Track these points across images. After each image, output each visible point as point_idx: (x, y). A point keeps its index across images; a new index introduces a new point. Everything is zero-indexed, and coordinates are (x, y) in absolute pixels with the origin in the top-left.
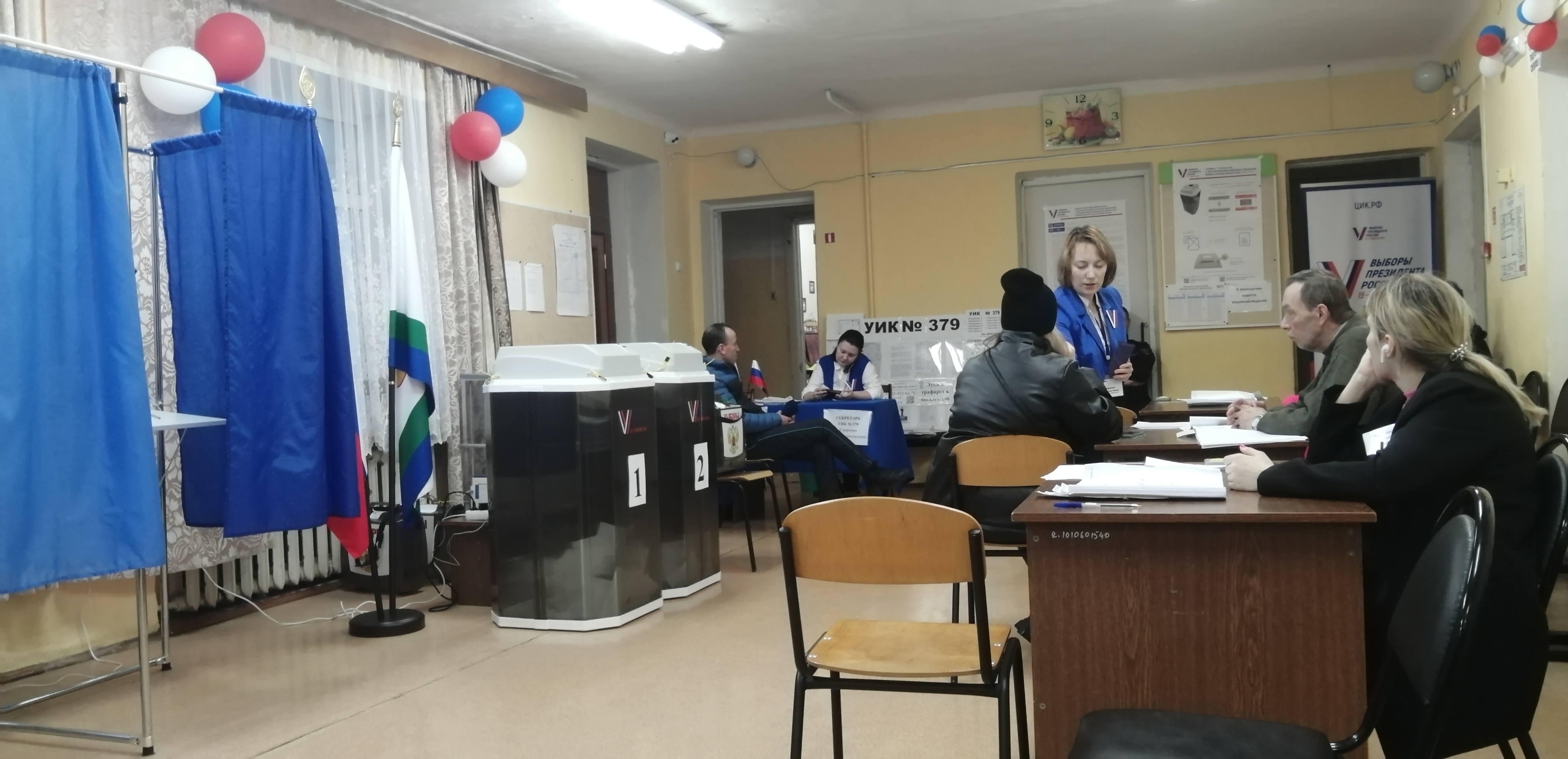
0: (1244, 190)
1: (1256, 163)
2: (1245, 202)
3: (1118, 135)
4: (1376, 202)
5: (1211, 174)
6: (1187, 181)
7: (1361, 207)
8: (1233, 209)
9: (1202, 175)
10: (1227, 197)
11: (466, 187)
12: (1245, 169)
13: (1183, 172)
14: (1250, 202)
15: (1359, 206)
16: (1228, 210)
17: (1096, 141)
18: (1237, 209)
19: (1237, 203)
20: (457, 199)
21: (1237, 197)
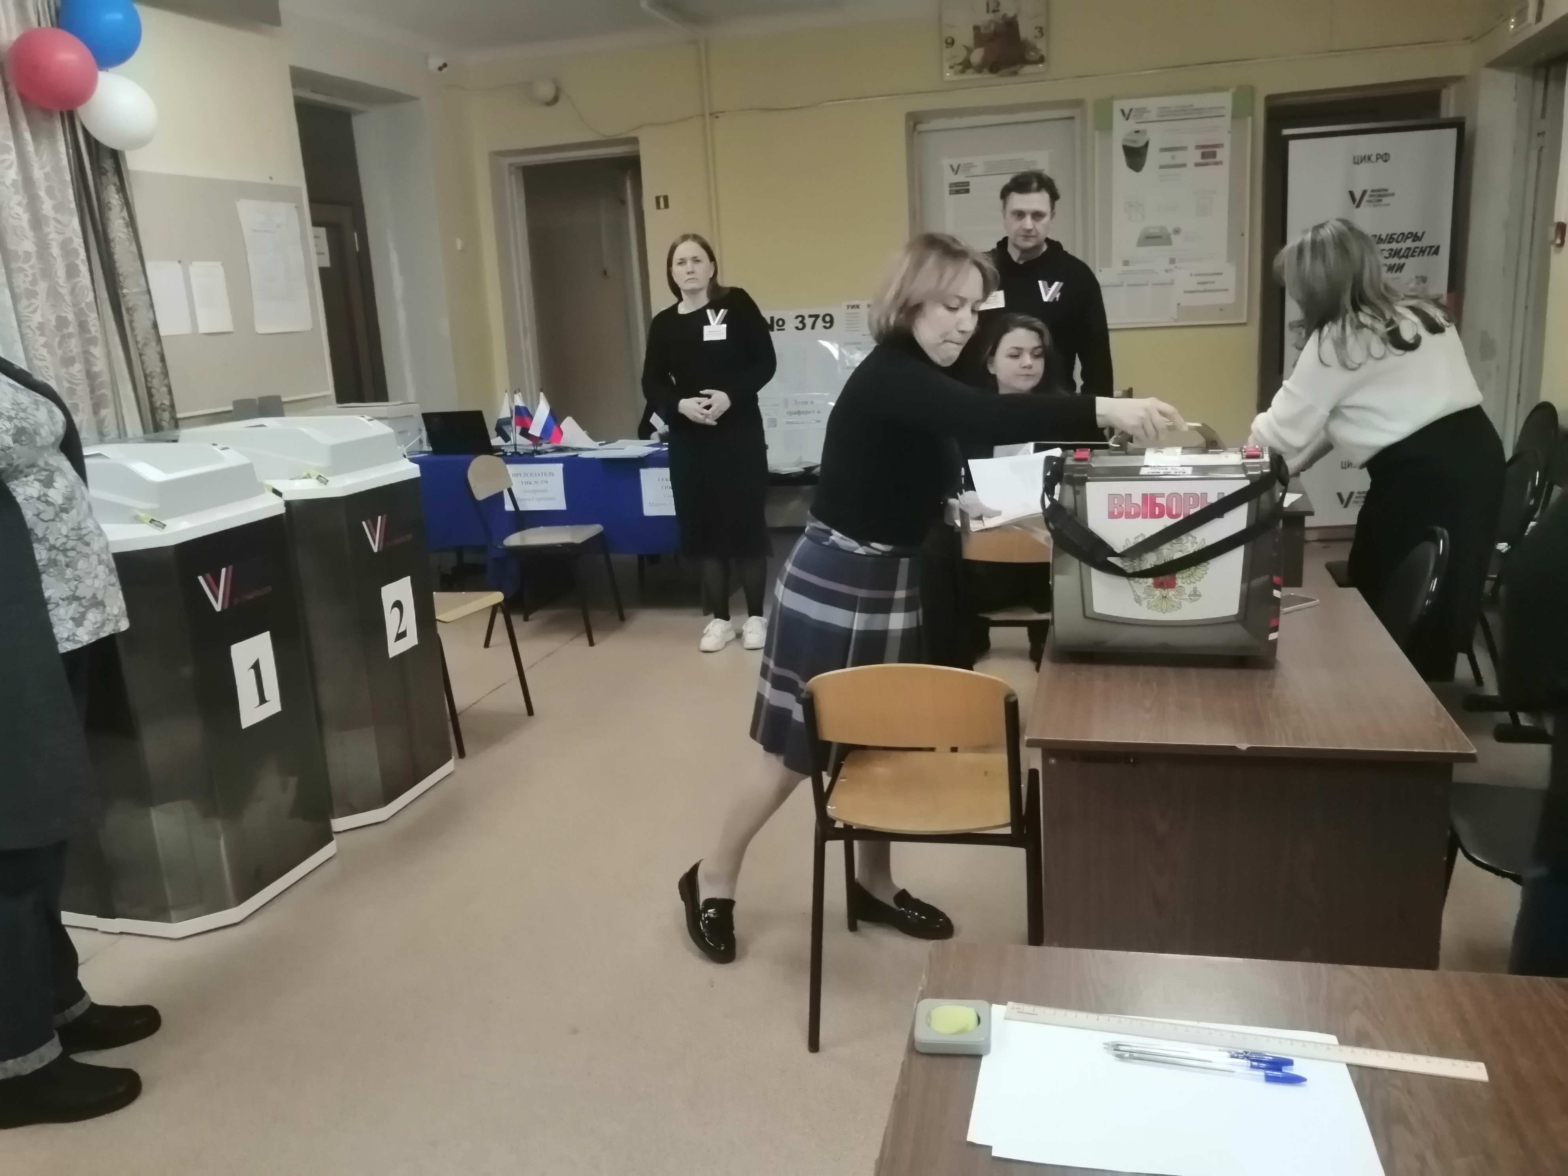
0: (1208, 139)
1: (1225, 100)
2: (1208, 154)
3: (1041, 60)
4: (1382, 154)
5: (1167, 116)
6: (1132, 125)
7: (1361, 162)
8: (1191, 165)
9: (1153, 116)
10: (1184, 148)
11: (55, 153)
12: (1210, 108)
13: (1127, 112)
14: (1214, 155)
15: (1359, 160)
16: (1184, 165)
17: (1013, 69)
18: (1197, 165)
19: (1197, 156)
20: (38, 174)
21: (1198, 147)
